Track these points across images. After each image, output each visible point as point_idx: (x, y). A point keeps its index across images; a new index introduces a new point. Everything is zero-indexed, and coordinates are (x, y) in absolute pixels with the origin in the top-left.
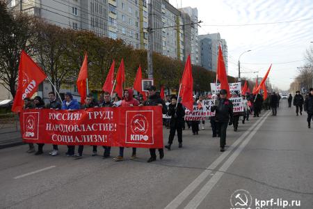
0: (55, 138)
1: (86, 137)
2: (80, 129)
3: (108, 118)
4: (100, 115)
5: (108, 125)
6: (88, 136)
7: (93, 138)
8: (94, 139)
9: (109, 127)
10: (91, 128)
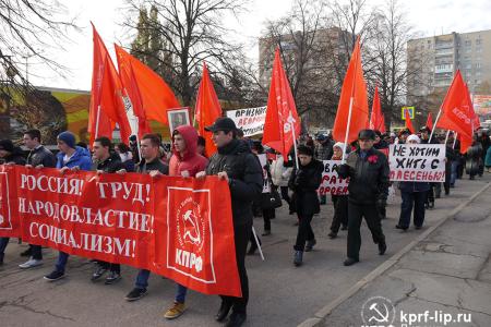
0: (36, 230)
1: (90, 238)
2: (81, 217)
3: (140, 199)
4: (123, 190)
5: (140, 217)
6: (94, 237)
7: (105, 242)
8: (105, 247)
9: (140, 222)
10: (103, 219)
